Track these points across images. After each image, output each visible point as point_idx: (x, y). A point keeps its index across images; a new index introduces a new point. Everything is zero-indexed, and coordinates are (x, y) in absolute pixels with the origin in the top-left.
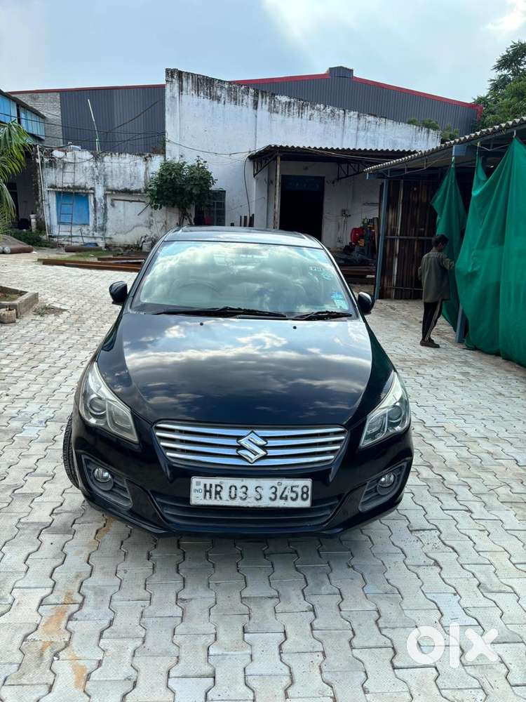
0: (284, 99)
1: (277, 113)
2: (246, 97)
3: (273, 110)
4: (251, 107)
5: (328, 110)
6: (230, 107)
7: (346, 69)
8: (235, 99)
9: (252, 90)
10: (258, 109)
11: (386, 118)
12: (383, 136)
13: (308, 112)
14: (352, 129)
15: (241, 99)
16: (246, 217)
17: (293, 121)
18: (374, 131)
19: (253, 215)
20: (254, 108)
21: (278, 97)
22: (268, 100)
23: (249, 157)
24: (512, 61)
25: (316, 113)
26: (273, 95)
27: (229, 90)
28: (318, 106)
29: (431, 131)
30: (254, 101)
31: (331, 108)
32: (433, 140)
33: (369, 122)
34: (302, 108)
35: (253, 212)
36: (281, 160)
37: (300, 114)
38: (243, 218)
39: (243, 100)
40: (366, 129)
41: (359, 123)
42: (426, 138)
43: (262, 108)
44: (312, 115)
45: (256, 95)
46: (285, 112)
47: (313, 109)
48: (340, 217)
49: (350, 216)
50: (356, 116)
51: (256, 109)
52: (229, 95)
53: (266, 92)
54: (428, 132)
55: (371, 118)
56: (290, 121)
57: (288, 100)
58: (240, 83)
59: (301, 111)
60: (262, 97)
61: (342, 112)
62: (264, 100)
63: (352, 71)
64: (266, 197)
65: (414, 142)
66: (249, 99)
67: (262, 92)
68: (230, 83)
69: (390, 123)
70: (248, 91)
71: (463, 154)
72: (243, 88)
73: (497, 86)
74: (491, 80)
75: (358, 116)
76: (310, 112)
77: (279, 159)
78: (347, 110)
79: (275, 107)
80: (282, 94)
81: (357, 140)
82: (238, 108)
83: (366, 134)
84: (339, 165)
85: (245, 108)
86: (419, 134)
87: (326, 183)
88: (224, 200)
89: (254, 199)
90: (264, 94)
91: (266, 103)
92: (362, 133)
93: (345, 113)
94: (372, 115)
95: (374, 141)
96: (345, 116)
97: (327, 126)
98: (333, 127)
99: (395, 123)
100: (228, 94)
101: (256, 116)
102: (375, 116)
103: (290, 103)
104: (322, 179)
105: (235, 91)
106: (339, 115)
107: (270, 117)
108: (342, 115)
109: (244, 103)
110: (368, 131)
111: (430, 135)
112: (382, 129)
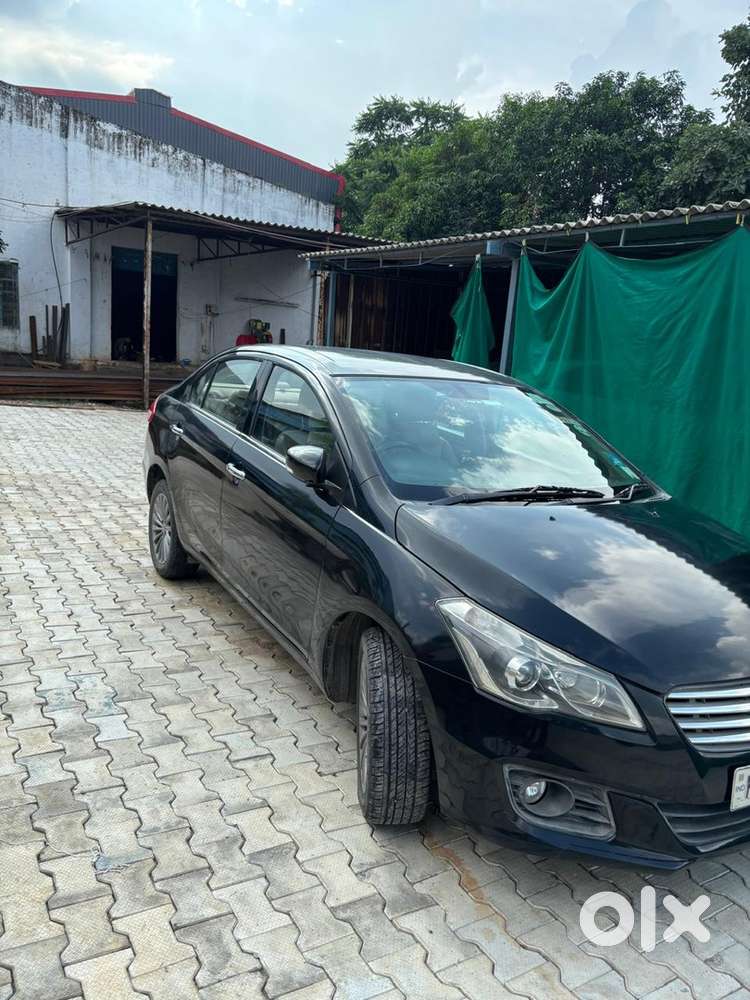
0: (111, 128)
1: (101, 148)
2: (47, 115)
3: (94, 143)
4: (56, 135)
5: (181, 156)
6: (20, 128)
7: (160, 94)
8: (30, 117)
9: (57, 106)
10: (69, 138)
11: (261, 179)
12: (259, 204)
13: (149, 154)
14: (217, 188)
15: (39, 117)
16: (55, 308)
17: (127, 163)
18: (246, 196)
19: (68, 305)
20: (61, 136)
21: (101, 124)
22: (85, 126)
23: (57, 213)
24: (374, 123)
25: (162, 158)
26: (93, 119)
27: (19, 100)
28: (164, 147)
29: (322, 205)
30: (62, 124)
31: (184, 153)
32: (325, 218)
33: (239, 182)
34: (139, 146)
35: (67, 299)
36: (153, 228)
37: (138, 155)
38: (50, 309)
39: (42, 120)
40: (236, 192)
41: (225, 181)
42: (314, 213)
43: (75, 137)
44: (154, 159)
45: (65, 115)
46: (114, 150)
47: (158, 150)
48: (204, 316)
49: (217, 314)
50: (221, 171)
51: (66, 137)
52: (20, 109)
53: (81, 113)
54: (318, 205)
55: (241, 177)
56: (121, 162)
57: (117, 131)
58: (37, 92)
59: (138, 150)
60: (76, 120)
61: (200, 161)
62: (79, 125)
63: (168, 99)
64: (89, 279)
65: (299, 217)
66: (54, 120)
67: (75, 112)
68: (19, 89)
69: (267, 186)
70: (51, 106)
71: (498, 253)
72: (42, 100)
73: (360, 152)
74: (351, 144)
75: (224, 171)
76: (152, 155)
77: (150, 225)
78: (207, 161)
79: (96, 139)
80: (107, 120)
81: (223, 205)
82: (36, 131)
83: (235, 197)
84: (199, 239)
85: (46, 134)
86: (306, 207)
87: (179, 264)
88: (16, 277)
89: (70, 281)
90: (78, 115)
91: (81, 131)
92: (230, 197)
93: (204, 165)
94: (242, 172)
95: (247, 210)
96: (204, 169)
97: (179, 179)
98: (188, 182)
99: (274, 187)
100: (18, 107)
101: (66, 149)
102: (246, 174)
103: (120, 136)
104: (175, 257)
105: (29, 103)
106: (196, 165)
107: (90, 153)
108: (200, 167)
109: (45, 126)
110: (238, 194)
111: (321, 210)
112: (256, 194)
